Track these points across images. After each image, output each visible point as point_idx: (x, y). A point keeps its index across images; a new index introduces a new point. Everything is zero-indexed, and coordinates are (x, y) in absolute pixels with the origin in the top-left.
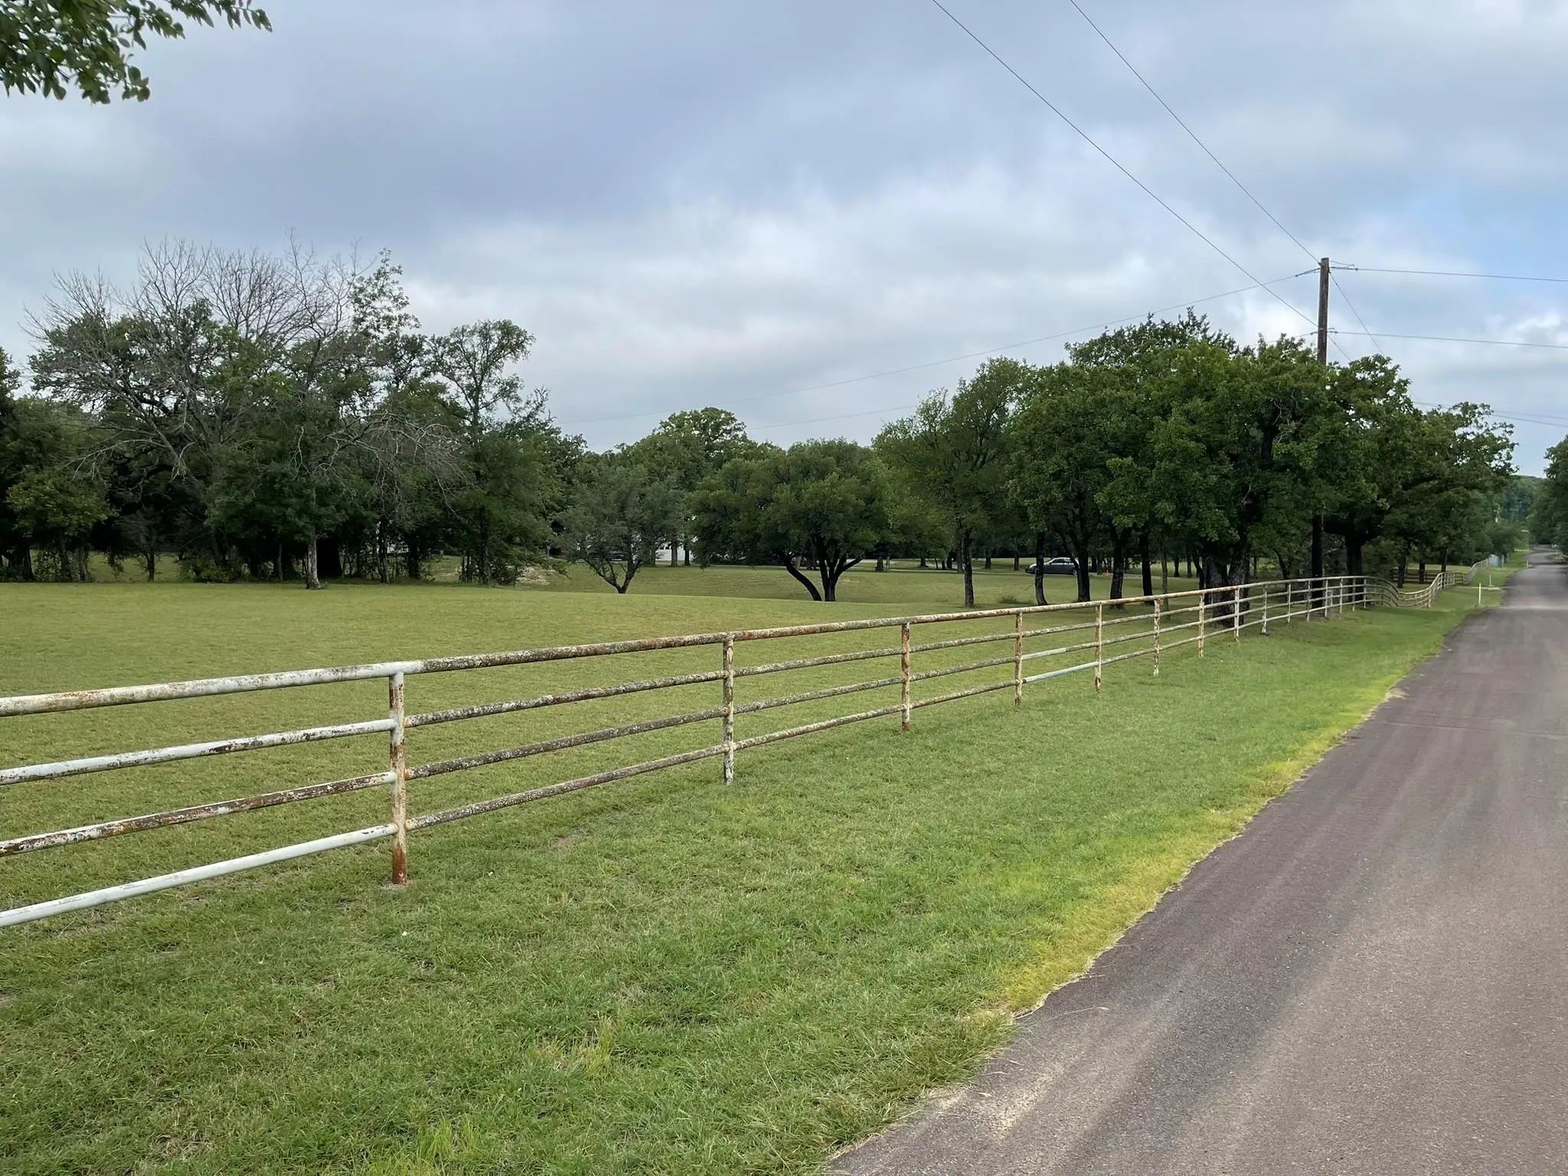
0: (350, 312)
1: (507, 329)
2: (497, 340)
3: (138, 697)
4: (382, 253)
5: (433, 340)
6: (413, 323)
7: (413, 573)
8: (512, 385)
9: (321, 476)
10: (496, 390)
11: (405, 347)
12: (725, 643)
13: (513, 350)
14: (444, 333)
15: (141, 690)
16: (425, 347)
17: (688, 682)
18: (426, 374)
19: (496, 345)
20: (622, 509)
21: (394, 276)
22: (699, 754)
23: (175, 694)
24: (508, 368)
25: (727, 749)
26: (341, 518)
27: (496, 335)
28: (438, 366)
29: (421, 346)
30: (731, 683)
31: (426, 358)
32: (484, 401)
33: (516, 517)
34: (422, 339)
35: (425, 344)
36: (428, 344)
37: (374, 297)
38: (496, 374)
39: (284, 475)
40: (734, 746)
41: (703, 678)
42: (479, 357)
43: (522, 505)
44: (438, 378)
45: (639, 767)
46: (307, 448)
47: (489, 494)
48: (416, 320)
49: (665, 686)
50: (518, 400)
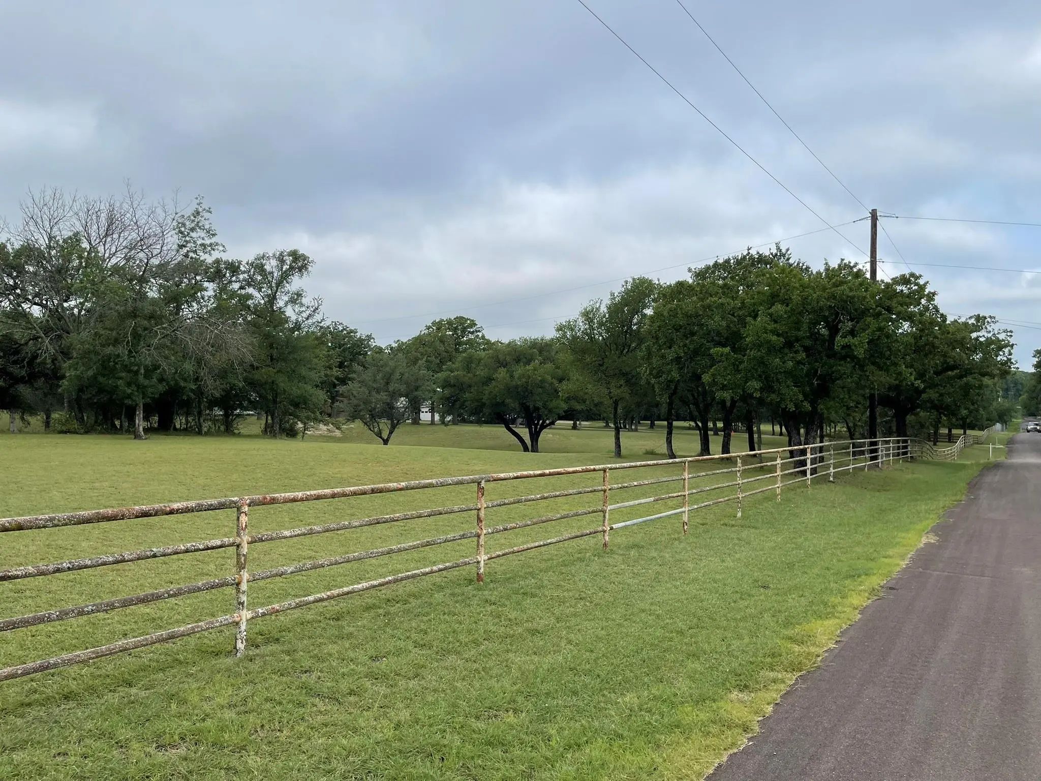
0: (172, 240)
1: (295, 255)
2: (289, 263)
4: (197, 198)
5: (247, 264)
6: (221, 248)
7: (227, 428)
8: (299, 295)
9: (146, 356)
10: (286, 298)
11: (226, 268)
12: (239, 509)
13: (300, 270)
14: (251, 259)
16: (242, 268)
17: (176, 553)
18: (242, 288)
19: (288, 267)
20: (387, 383)
21: (206, 215)
22: (193, 628)
24: (296, 283)
25: (237, 619)
26: (162, 388)
27: (288, 260)
28: (250, 283)
29: (239, 267)
30: (245, 549)
31: (241, 277)
32: (278, 306)
33: (295, 389)
34: (240, 263)
35: (241, 266)
36: (244, 266)
37: (192, 230)
38: (288, 287)
39: (118, 356)
40: (246, 614)
41: (201, 547)
42: (275, 275)
43: (303, 379)
44: (251, 290)
45: (93, 652)
46: (136, 336)
47: (278, 372)
48: (224, 246)
49: (138, 559)
50: (302, 305)
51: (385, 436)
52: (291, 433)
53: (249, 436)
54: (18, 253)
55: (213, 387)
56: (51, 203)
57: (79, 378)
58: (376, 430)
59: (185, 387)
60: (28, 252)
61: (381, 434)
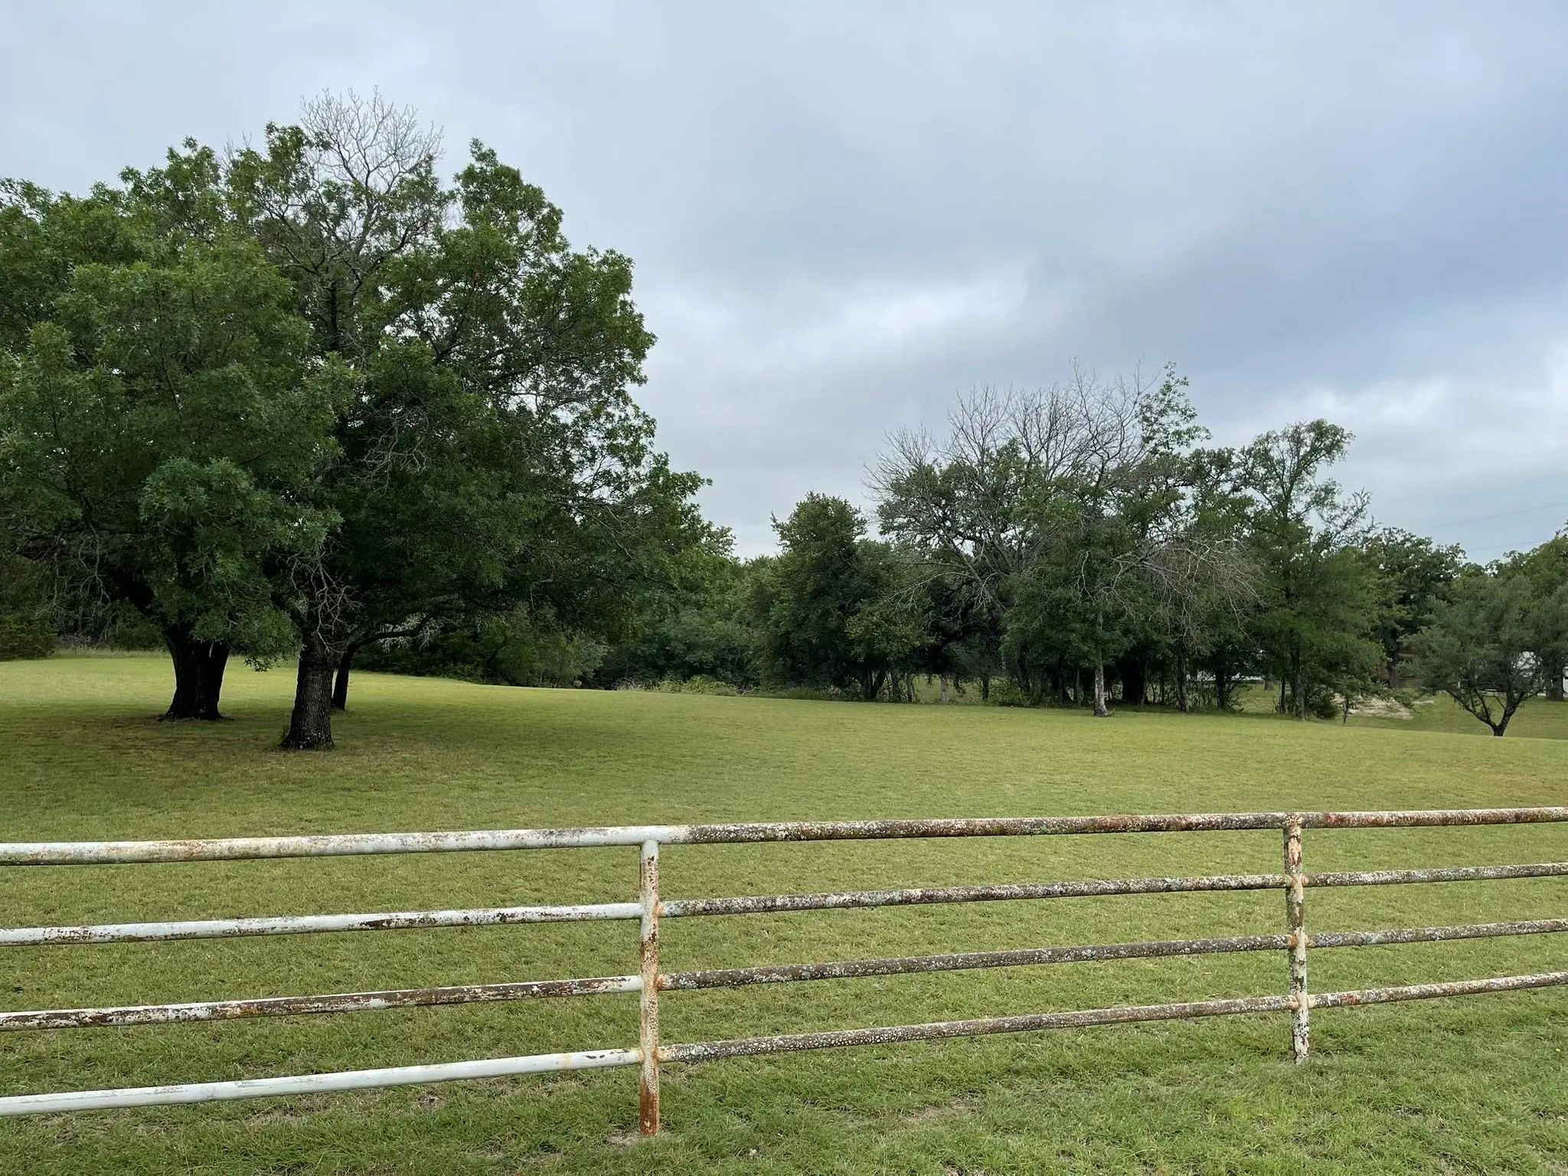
0: (1135, 431)
1: (1319, 429)
2: (1309, 442)
3: (263, 851)
4: (1166, 367)
5: (1242, 452)
6: (1203, 434)
7: (1222, 702)
8: (1328, 491)
9: (1106, 598)
10: (1307, 498)
11: (1211, 463)
12: (1286, 831)
13: (1329, 452)
14: (1248, 444)
15: (269, 844)
16: (1235, 460)
17: (1198, 889)
18: (1235, 489)
19: (1308, 449)
20: (1496, 628)
21: (1181, 389)
22: (1228, 1006)
23: (314, 851)
24: (1322, 472)
25: (1294, 1005)
26: (1128, 643)
27: (1308, 438)
28: (1248, 480)
29: (1229, 458)
30: (1300, 895)
31: (1234, 473)
32: (1294, 511)
33: (1328, 641)
34: (1231, 452)
35: (1233, 457)
36: (1238, 456)
37: (1162, 413)
38: (1308, 481)
39: (1069, 600)
40: (1307, 1000)
41: (1233, 883)
42: (1288, 463)
43: (1342, 625)
44: (1249, 492)
46: (1092, 573)
47: (1299, 614)
48: (1207, 431)
49: (1147, 891)
50: (1334, 506)
51: (1497, 718)
52: (1326, 712)
53: (1259, 715)
54: (947, 476)
55: (1200, 642)
56: (982, 406)
57: (1022, 631)
58: (1479, 709)
59: (1159, 642)
60: (959, 472)
61: (1488, 716)
